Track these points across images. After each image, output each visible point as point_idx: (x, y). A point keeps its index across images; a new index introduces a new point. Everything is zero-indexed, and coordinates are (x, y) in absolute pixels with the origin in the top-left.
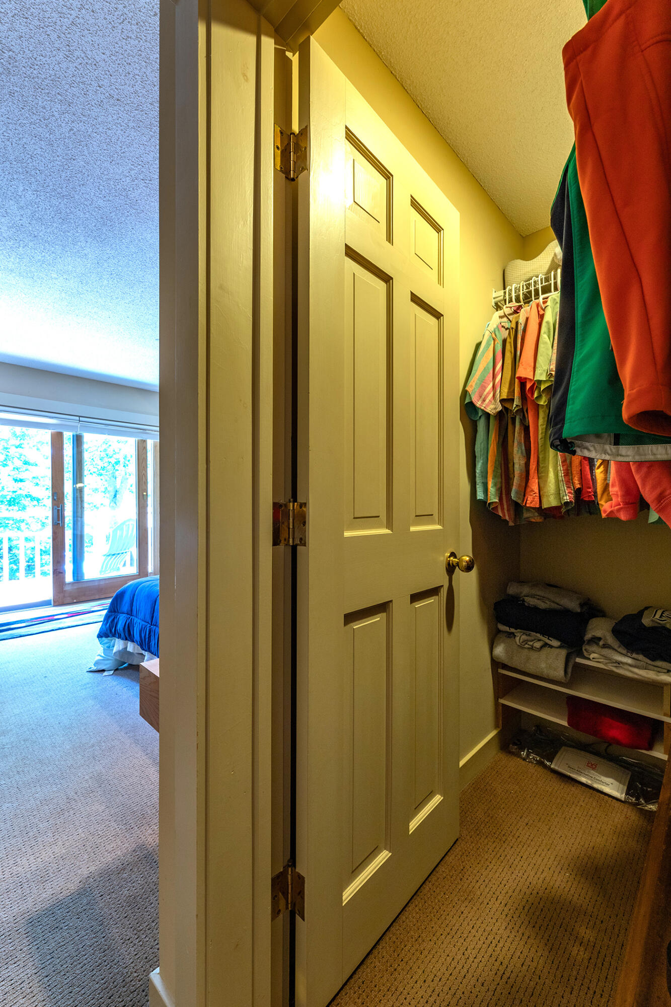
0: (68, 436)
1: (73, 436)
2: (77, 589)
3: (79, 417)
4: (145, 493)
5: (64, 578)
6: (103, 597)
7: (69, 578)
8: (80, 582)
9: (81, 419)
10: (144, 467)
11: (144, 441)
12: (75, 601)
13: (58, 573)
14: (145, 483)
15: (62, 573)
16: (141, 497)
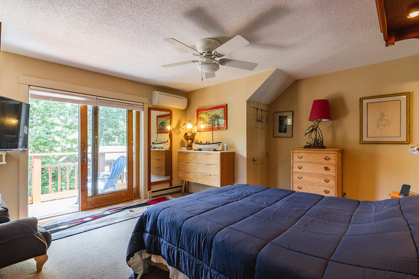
0: (90, 108)
1: (93, 107)
2: (94, 200)
3: (97, 96)
4: (132, 142)
5: (87, 193)
6: (109, 204)
7: (90, 193)
8: (96, 196)
9: (98, 97)
10: (131, 126)
11: (132, 111)
12: (93, 207)
13: (84, 190)
14: (132, 135)
15: (86, 190)
16: (130, 144)
